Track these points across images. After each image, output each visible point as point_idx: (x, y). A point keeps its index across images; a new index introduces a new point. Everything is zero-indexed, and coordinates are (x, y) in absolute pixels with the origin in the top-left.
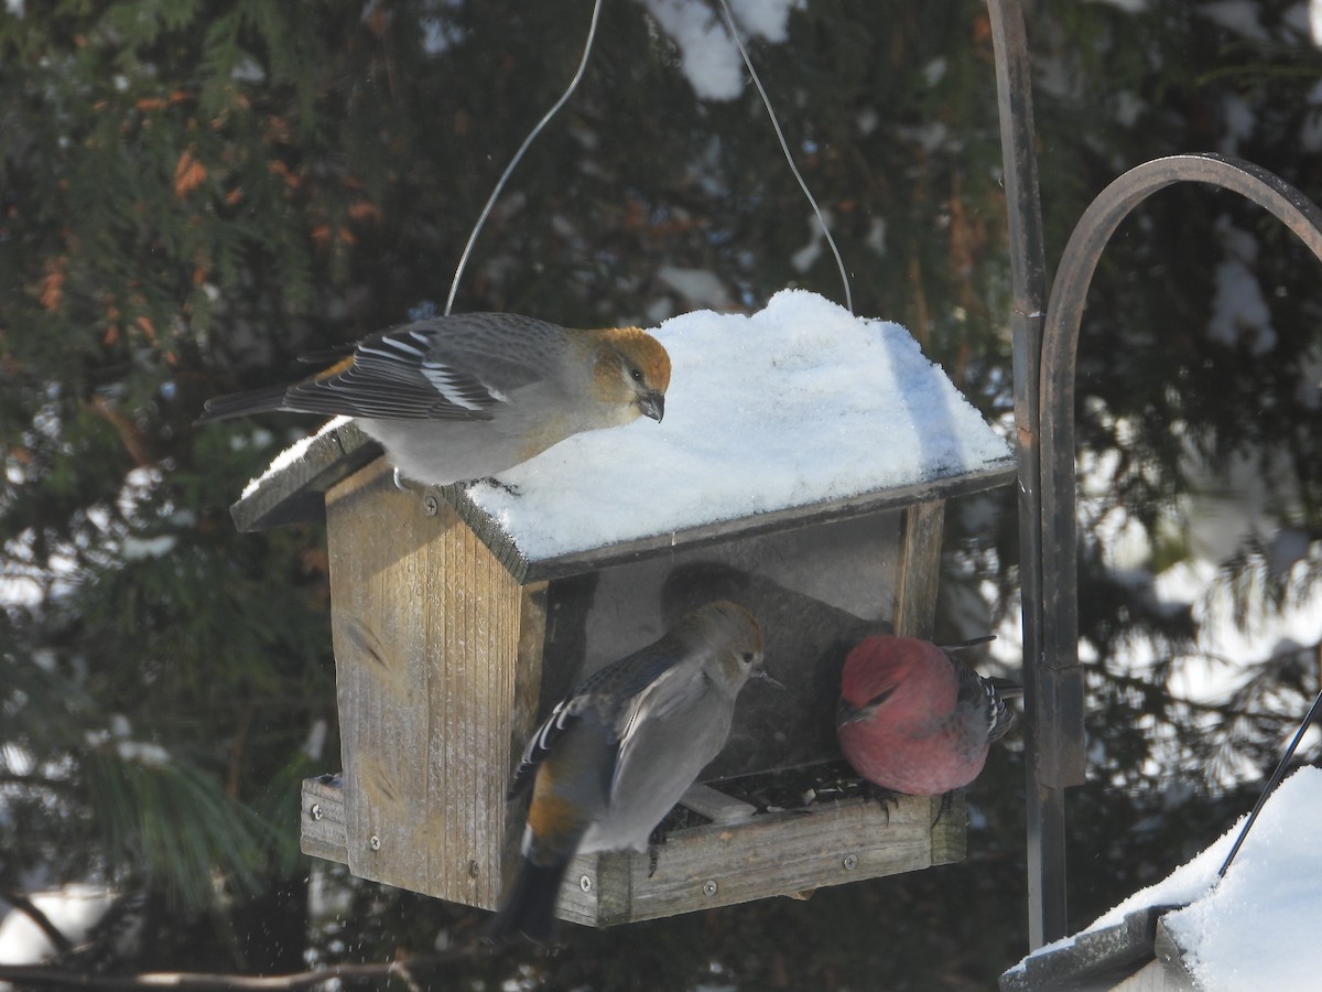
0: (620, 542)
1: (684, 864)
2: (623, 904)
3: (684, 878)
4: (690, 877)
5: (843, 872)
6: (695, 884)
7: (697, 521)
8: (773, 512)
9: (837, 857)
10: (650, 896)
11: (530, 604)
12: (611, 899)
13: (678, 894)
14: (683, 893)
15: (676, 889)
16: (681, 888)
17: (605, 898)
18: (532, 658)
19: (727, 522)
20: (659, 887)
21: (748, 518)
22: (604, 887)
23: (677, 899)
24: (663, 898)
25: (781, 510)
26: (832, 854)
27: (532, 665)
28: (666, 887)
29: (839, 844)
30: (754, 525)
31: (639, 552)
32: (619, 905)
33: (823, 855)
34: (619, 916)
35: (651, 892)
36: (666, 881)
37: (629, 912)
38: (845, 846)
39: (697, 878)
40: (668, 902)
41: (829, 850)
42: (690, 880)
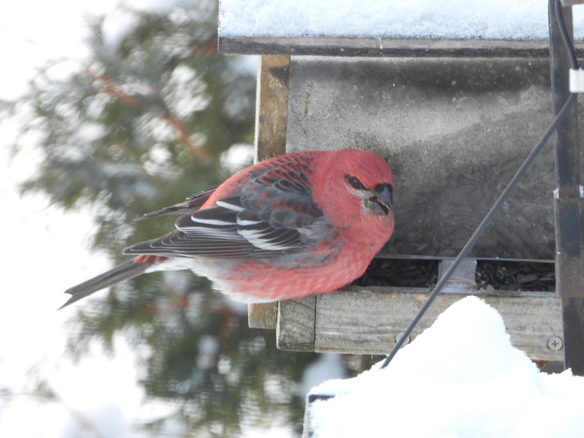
1: (374, 314)
2: (308, 335)
3: (375, 325)
4: (381, 325)
5: (546, 350)
6: (386, 332)
7: (409, 32)
8: (489, 39)
9: (542, 337)
10: (336, 333)
12: (295, 329)
13: (369, 337)
14: (375, 337)
15: (365, 333)
16: (371, 333)
17: (288, 326)
18: (275, 122)
19: (439, 39)
20: (348, 327)
21: (462, 39)
22: (286, 317)
23: (367, 341)
24: (353, 337)
25: (498, 40)
26: (537, 333)
28: (355, 329)
29: (545, 326)
30: (471, 47)
31: (343, 48)
32: (302, 335)
33: (528, 332)
34: (302, 345)
35: (338, 330)
36: (355, 324)
37: (312, 343)
38: (552, 329)
39: (389, 328)
40: (356, 342)
41: (534, 330)
42: (380, 328)
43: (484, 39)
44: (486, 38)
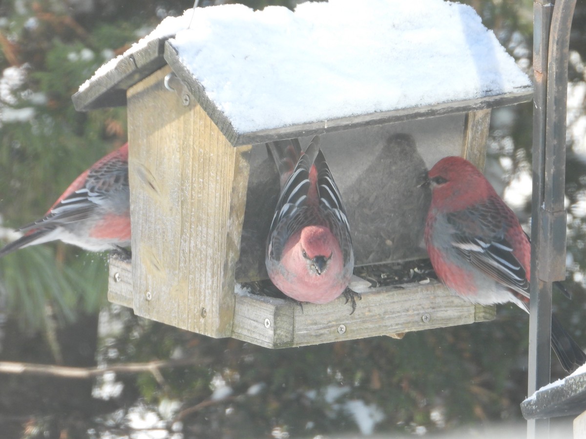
0: (294, 125)
1: (326, 314)
2: (289, 336)
3: (326, 323)
4: (330, 322)
5: (421, 323)
6: (333, 326)
7: (340, 114)
8: (386, 111)
9: (418, 314)
10: (305, 332)
11: (241, 158)
12: (282, 333)
13: (322, 331)
14: (325, 331)
15: (321, 329)
16: (325, 328)
17: (278, 332)
18: (241, 190)
19: (358, 116)
20: (311, 327)
21: (371, 114)
22: (278, 325)
23: (322, 334)
24: (313, 334)
25: (391, 111)
26: (416, 312)
27: (240, 194)
28: (315, 327)
29: (420, 307)
30: (375, 118)
31: (305, 131)
32: (286, 337)
33: (410, 313)
34: (287, 343)
35: (307, 330)
36: (316, 324)
37: (292, 341)
38: (423, 308)
39: (334, 323)
40: (316, 336)
41: (414, 310)
42: (330, 324)
43: (383, 112)
44: (384, 111)
